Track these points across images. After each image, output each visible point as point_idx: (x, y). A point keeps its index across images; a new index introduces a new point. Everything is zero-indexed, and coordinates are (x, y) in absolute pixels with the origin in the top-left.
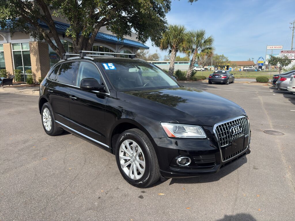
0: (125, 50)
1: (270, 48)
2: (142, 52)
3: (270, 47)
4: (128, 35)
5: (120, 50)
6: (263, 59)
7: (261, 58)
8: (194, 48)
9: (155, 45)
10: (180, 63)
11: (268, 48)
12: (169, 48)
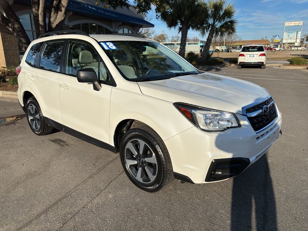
0: (125, 29)
1: (289, 25)
2: (147, 33)
3: (288, 23)
4: (124, 6)
5: (117, 28)
6: (279, 38)
7: (277, 36)
8: (210, 24)
9: (160, 17)
10: (189, 44)
11: (287, 24)
12: (179, 25)
